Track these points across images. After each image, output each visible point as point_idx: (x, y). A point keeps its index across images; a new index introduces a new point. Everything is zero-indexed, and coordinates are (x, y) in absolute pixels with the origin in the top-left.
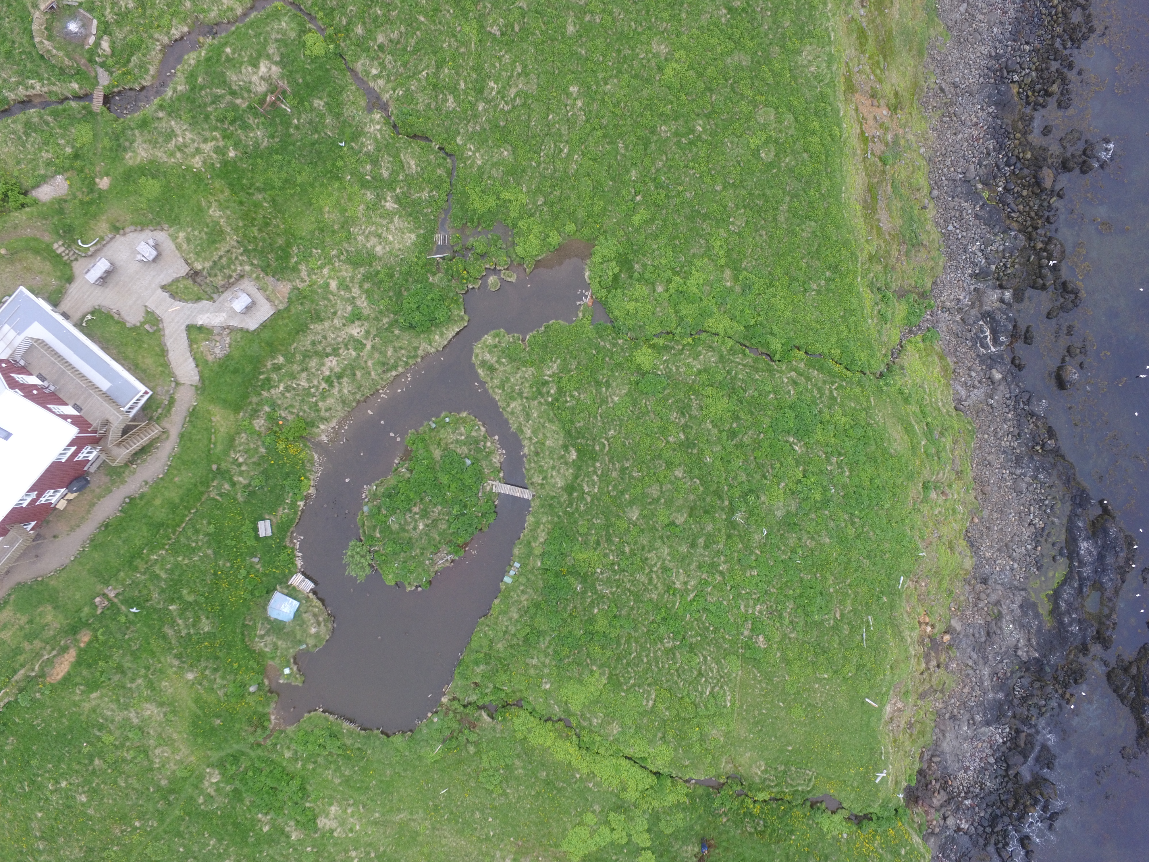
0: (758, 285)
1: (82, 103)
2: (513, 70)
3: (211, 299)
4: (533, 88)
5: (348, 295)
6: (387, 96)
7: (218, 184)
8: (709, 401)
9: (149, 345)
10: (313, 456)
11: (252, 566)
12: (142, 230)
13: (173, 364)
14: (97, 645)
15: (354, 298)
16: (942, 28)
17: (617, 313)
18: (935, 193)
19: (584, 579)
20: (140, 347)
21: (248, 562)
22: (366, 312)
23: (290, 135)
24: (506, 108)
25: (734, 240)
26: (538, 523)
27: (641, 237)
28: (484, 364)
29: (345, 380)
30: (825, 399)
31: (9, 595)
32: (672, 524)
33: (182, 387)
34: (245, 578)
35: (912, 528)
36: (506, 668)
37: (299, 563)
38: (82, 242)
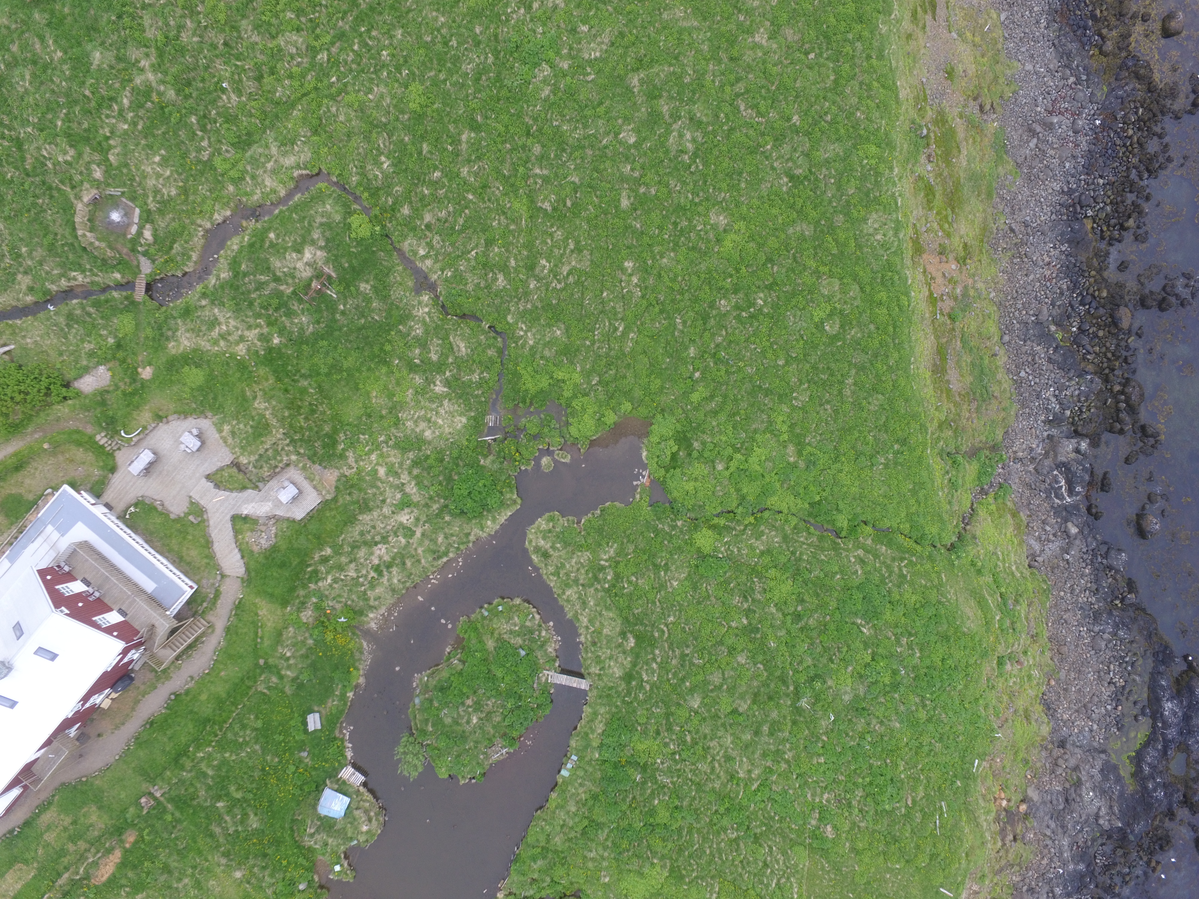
0: (823, 460)
1: (124, 294)
2: (565, 248)
3: (256, 488)
4: (586, 265)
5: (397, 482)
6: (436, 277)
7: (262, 371)
8: (772, 584)
9: (193, 536)
10: (361, 644)
11: (301, 761)
12: (186, 418)
13: (218, 555)
14: (143, 846)
15: (403, 484)
16: (1010, 166)
17: (675, 494)
18: (1006, 338)
19: (644, 768)
20: (184, 538)
21: (297, 756)
22: (416, 498)
23: (336, 321)
24: (559, 287)
25: (798, 416)
26: (595, 714)
27: (701, 415)
28: (537, 549)
29: (394, 570)
30: (894, 577)
31: (53, 796)
32: (735, 711)
33: (228, 581)
34: (294, 773)
35: (986, 707)
36: (564, 862)
37: (349, 754)
38: (125, 433)
